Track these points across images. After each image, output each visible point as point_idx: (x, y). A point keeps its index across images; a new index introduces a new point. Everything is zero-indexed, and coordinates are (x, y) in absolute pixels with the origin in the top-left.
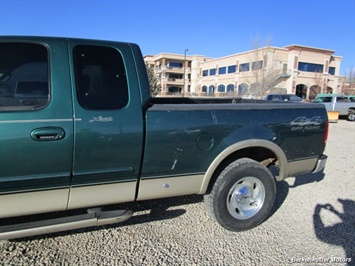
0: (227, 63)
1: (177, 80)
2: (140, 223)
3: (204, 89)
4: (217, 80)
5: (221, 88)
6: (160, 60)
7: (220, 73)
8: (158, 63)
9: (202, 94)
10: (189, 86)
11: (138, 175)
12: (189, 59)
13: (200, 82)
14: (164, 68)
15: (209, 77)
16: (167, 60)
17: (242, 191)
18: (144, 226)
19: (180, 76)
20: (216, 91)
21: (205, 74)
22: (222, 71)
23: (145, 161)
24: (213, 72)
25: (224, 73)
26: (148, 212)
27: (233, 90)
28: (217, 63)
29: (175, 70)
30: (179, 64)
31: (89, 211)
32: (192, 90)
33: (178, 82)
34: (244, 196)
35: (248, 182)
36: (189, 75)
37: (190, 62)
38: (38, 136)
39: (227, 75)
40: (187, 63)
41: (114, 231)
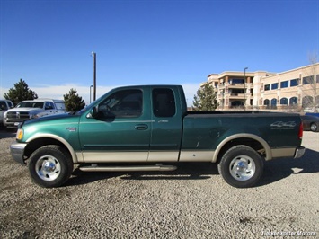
0: (289, 77)
1: (239, 95)
3: (266, 102)
4: (279, 94)
5: (284, 101)
6: (224, 78)
7: (282, 87)
8: (222, 81)
9: (263, 107)
10: (251, 100)
11: (179, 148)
12: (252, 75)
13: (262, 96)
14: (227, 85)
15: (271, 91)
16: (230, 78)
17: (240, 164)
19: (243, 91)
20: (278, 104)
21: (267, 88)
22: (284, 84)
24: (275, 86)
25: (287, 86)
27: (296, 102)
28: (279, 77)
29: (238, 86)
30: (242, 80)
32: (254, 103)
33: (240, 96)
34: (242, 166)
35: (244, 159)
36: (251, 90)
37: (252, 78)
39: (290, 88)
40: (249, 79)
41: (169, 181)
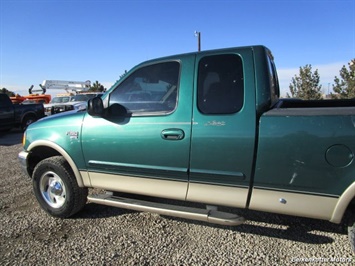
2: (269, 236)
18: (271, 241)
23: (257, 169)
26: (284, 228)
31: (208, 208)
38: (166, 136)
